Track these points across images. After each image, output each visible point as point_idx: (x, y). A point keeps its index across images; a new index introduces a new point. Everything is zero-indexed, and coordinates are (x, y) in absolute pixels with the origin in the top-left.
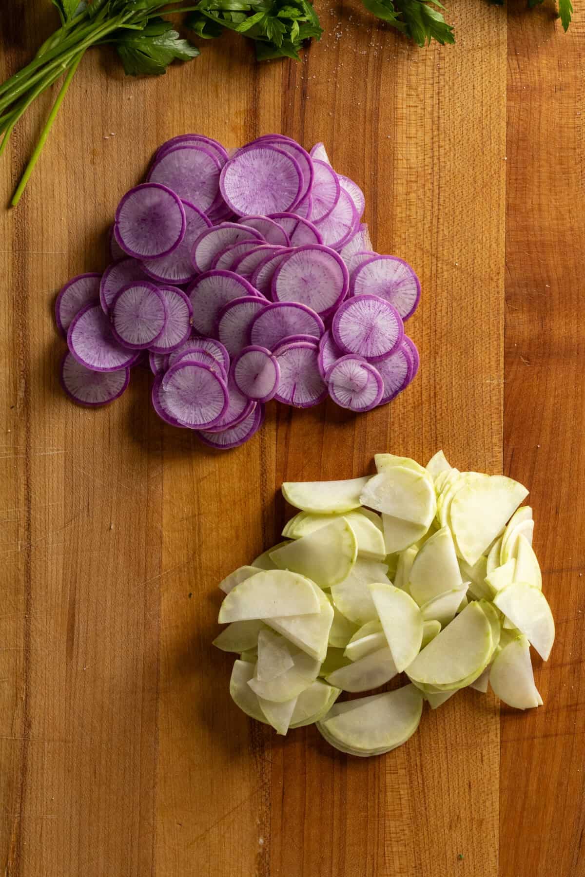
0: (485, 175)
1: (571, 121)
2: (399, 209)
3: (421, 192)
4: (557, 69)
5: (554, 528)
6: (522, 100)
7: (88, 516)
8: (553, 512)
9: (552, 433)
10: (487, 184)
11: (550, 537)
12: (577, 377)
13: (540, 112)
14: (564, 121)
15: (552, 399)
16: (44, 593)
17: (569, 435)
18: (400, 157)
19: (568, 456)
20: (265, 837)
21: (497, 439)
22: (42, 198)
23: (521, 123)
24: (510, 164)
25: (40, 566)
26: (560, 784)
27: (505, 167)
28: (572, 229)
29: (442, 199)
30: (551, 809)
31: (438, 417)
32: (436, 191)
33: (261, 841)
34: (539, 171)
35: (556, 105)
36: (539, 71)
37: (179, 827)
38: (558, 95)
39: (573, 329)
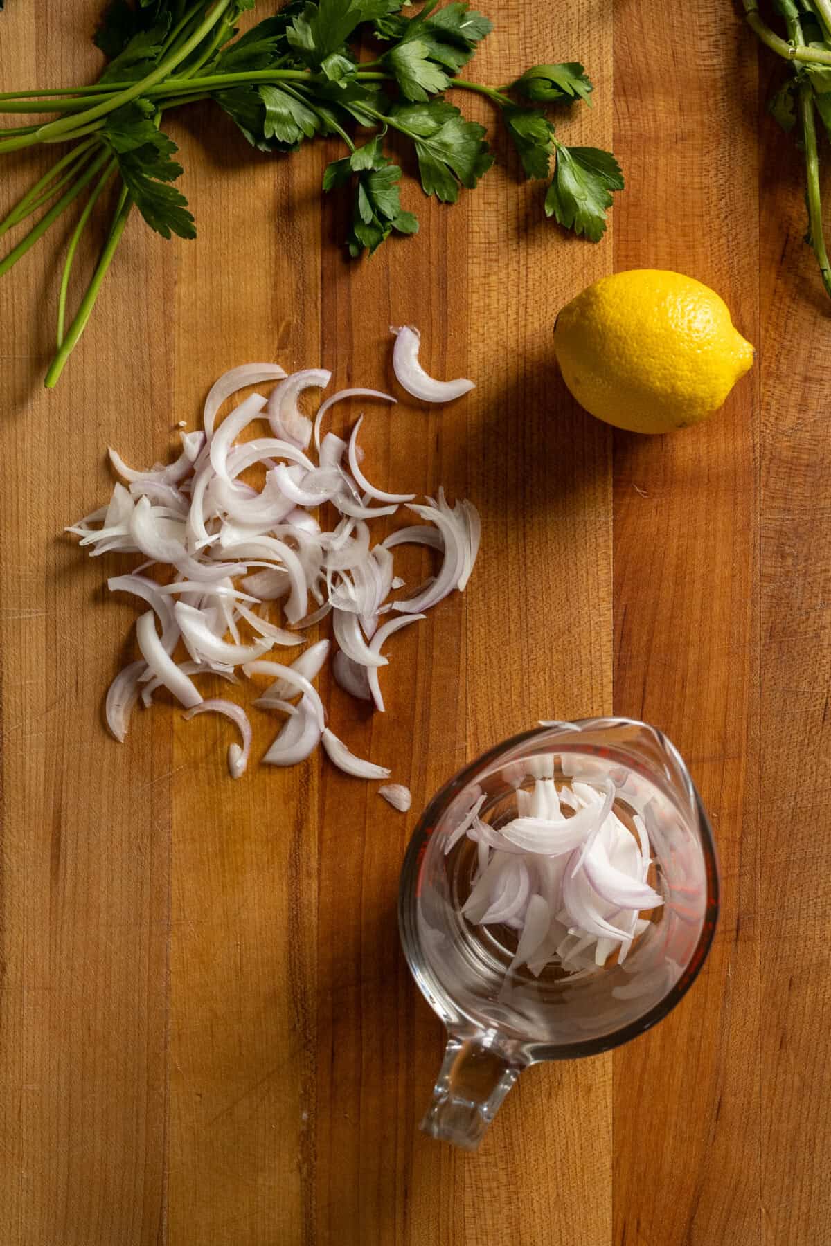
0: (586, 252)
1: (697, 180)
2: (475, 296)
3: (503, 275)
4: (678, 113)
5: (681, 706)
6: (633, 153)
7: (76, 697)
8: (678, 687)
9: (676, 584)
10: (589, 263)
11: (675, 719)
12: (708, 512)
13: (657, 168)
14: (687, 181)
15: (675, 541)
16: (20, 798)
17: (698, 586)
18: (476, 228)
19: (697, 614)
20: (309, 1110)
21: (605, 592)
22: (12, 286)
23: (632, 182)
24: (619, 236)
25: (16, 763)
26: (691, 1039)
27: (611, 240)
29: (530, 282)
30: (679, 1071)
31: (529, 565)
32: (524, 273)
33: (305, 1116)
34: (656, 246)
35: (677, 159)
36: (655, 116)
37: (198, 1098)
38: (679, 146)
39: (703, 449)
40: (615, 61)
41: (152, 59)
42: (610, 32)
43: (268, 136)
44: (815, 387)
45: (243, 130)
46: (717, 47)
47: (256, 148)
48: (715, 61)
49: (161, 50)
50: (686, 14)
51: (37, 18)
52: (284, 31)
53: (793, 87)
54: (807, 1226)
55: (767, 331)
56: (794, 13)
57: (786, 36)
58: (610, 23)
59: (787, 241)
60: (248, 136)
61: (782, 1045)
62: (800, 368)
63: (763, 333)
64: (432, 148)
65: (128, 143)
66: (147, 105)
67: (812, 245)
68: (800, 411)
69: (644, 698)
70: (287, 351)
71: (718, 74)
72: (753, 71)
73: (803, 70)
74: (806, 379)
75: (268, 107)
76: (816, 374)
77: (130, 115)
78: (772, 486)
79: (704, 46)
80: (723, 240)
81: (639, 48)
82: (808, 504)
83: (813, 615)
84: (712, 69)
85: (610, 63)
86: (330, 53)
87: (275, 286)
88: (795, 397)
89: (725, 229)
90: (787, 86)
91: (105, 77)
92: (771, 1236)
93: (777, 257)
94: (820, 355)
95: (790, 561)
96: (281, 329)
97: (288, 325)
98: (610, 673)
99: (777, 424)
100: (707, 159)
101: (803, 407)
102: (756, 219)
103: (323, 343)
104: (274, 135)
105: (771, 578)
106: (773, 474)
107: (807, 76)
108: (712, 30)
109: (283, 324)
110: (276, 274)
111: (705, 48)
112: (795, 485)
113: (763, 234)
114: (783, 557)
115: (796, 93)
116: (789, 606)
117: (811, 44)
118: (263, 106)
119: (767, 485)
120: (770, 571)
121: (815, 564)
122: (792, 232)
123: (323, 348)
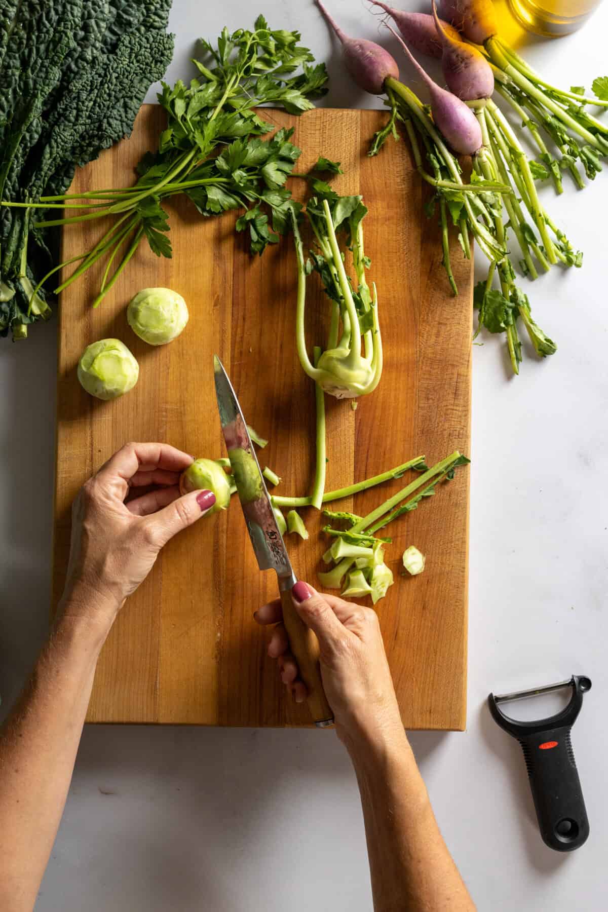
1: (394, 237)
4: (387, 208)
8: (382, 454)
12: (396, 379)
13: (377, 232)
14: (390, 237)
17: (391, 411)
19: (391, 424)
20: (221, 633)
28: (394, 297)
33: (219, 635)
34: (376, 265)
35: (386, 228)
36: (377, 209)
37: (173, 626)
38: (387, 223)
39: (395, 352)
40: (361, 186)
41: (160, 177)
42: (358, 173)
43: (208, 209)
44: (443, 327)
45: (198, 207)
46: (404, 180)
47: (203, 215)
48: (403, 186)
49: (164, 174)
50: (391, 166)
51: (113, 163)
52: (214, 163)
53: (437, 198)
54: (433, 686)
55: (423, 302)
56: (438, 166)
57: (434, 176)
58: (359, 169)
59: (432, 264)
60: (200, 210)
61: (424, 608)
62: (437, 319)
63: (422, 303)
64: (279, 211)
65: (148, 213)
66: (156, 197)
67: (445, 265)
68: (436, 337)
69: (367, 458)
70: (218, 307)
71: (404, 192)
72: (419, 192)
73: (440, 190)
74: (440, 323)
75: (209, 196)
76: (444, 321)
77: (150, 200)
78: (424, 369)
79: (398, 180)
80: (405, 263)
81: (370, 180)
82: (439, 377)
83: (440, 424)
84: (402, 190)
85: (358, 185)
86: (235, 169)
87: (213, 279)
88: (434, 331)
89: (406, 259)
90: (434, 197)
91: (139, 184)
92: (417, 690)
93: (428, 271)
94: (445, 313)
95: (431, 401)
96: (215, 298)
97: (218, 296)
98: (353, 448)
99: (426, 343)
100: (399, 229)
101: (438, 335)
102: (419, 255)
103: (233, 304)
104: (210, 209)
105: (423, 408)
106: (425, 364)
107: (442, 193)
108: (402, 173)
109: (216, 296)
110: (214, 274)
111: (399, 181)
112: (434, 369)
113: (422, 260)
114: (428, 399)
115: (438, 200)
116: (430, 420)
117: (445, 180)
118: (206, 196)
119: (422, 369)
120: (421, 405)
121: (442, 402)
122: (435, 260)
123: (233, 307)
